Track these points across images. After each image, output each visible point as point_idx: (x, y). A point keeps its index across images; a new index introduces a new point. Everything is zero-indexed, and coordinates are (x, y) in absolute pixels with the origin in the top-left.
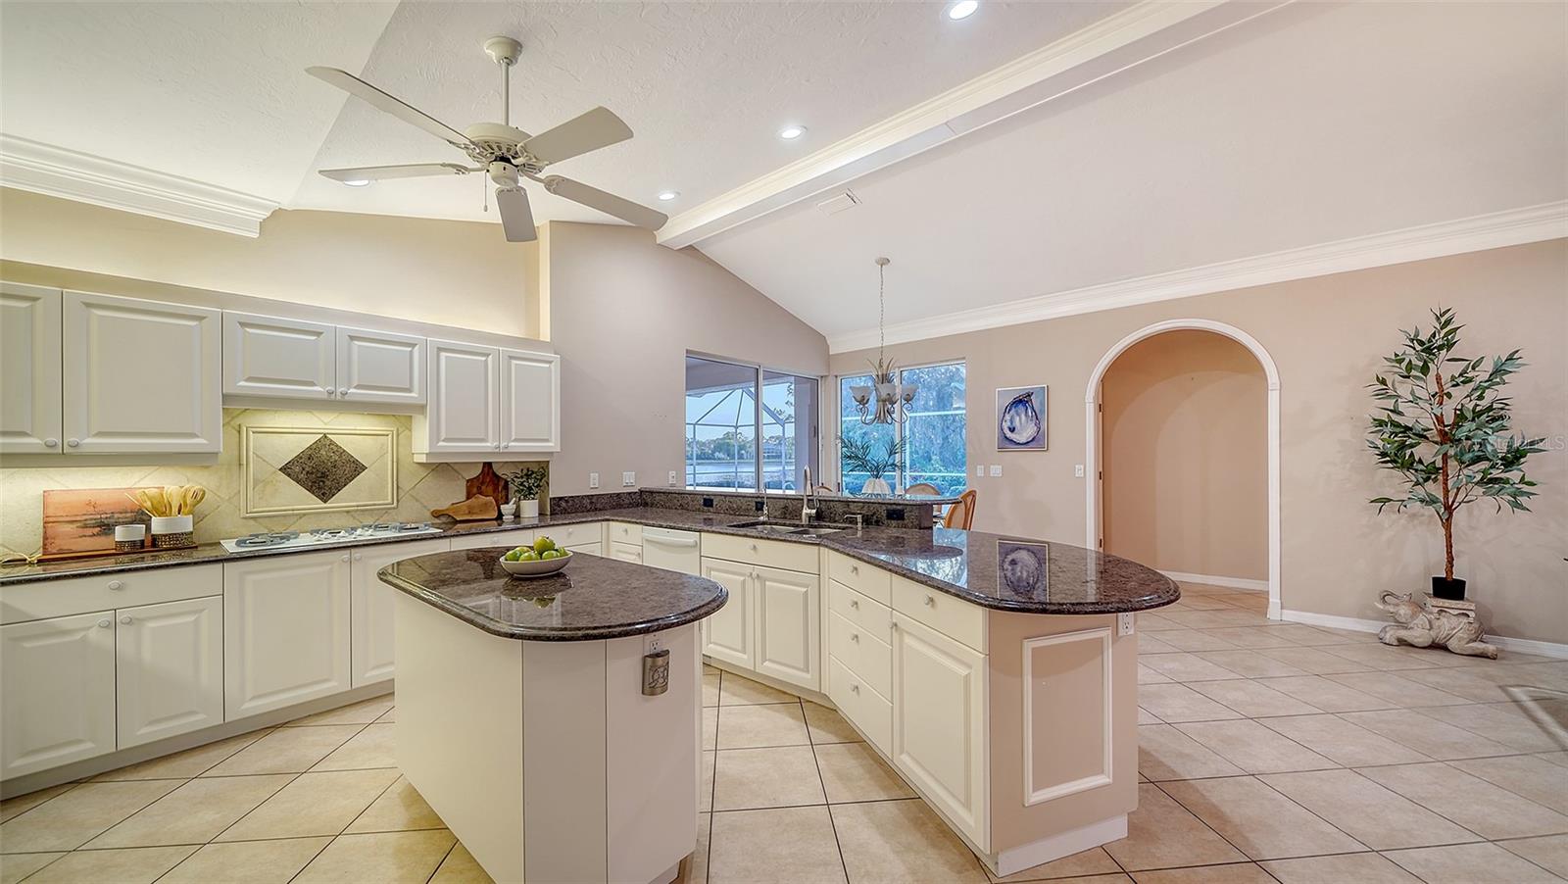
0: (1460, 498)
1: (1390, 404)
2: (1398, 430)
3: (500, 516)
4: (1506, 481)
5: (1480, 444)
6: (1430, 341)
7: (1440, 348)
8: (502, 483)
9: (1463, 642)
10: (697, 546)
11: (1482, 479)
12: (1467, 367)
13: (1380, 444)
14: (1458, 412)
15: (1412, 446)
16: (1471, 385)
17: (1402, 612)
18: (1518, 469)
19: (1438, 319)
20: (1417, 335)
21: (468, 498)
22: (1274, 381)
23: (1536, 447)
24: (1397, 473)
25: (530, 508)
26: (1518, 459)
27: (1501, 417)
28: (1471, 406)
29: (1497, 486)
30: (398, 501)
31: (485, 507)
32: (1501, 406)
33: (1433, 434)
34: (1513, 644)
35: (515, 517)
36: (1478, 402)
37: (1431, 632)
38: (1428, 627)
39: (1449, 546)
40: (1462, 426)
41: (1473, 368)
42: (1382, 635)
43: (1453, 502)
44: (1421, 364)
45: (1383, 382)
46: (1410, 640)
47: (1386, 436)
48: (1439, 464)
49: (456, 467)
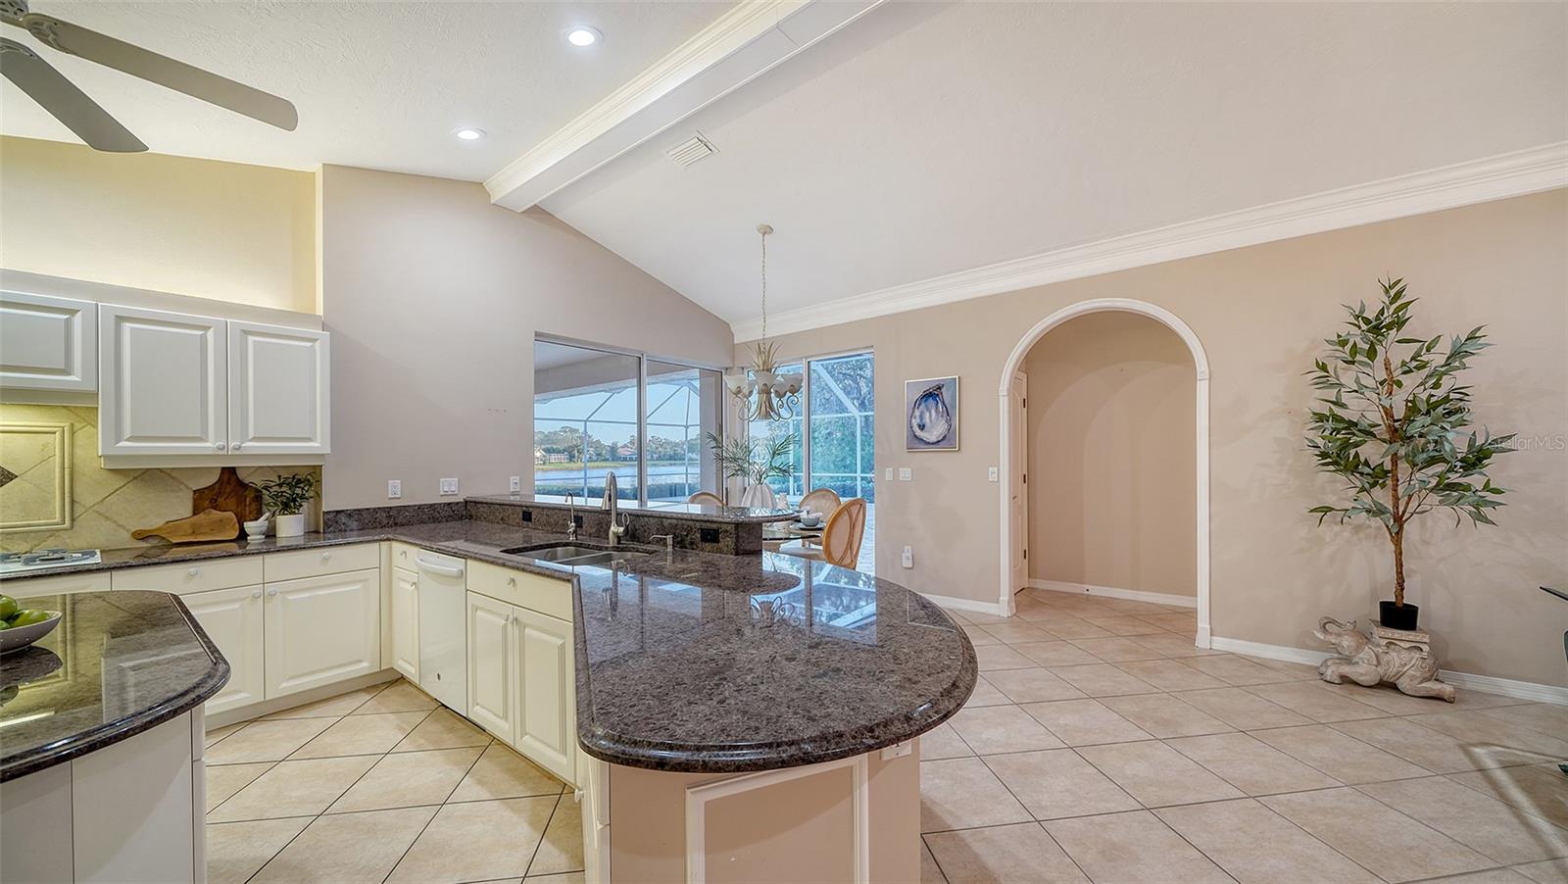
0: (1410, 509)
1: (1332, 394)
2: (1341, 426)
3: (243, 536)
4: (1467, 488)
5: (1436, 442)
6: (1377, 318)
7: (1389, 327)
8: (251, 495)
9: (1416, 682)
10: (462, 575)
11: (1438, 484)
12: (1421, 349)
13: (1320, 442)
14: (1410, 404)
15: (1357, 445)
16: (1426, 371)
17: (1345, 643)
18: (1481, 473)
19: (1387, 292)
20: (1362, 310)
21: (195, 514)
22: (1203, 369)
23: (1503, 445)
24: (1340, 477)
25: (290, 526)
26: (1480, 460)
27: (1460, 410)
28: (1424, 396)
29: (1455, 494)
30: (73, 520)
31: (221, 524)
32: (1460, 396)
33: (1382, 431)
34: (1473, 682)
35: (267, 537)
36: (1433, 392)
37: (1379, 669)
38: (1375, 663)
39: (1400, 565)
40: (1413, 421)
41: (1428, 350)
42: (1323, 669)
43: (1404, 512)
44: (1367, 347)
45: (1324, 368)
46: (1354, 677)
47: (1327, 433)
48: (1388, 466)
49: (174, 474)
